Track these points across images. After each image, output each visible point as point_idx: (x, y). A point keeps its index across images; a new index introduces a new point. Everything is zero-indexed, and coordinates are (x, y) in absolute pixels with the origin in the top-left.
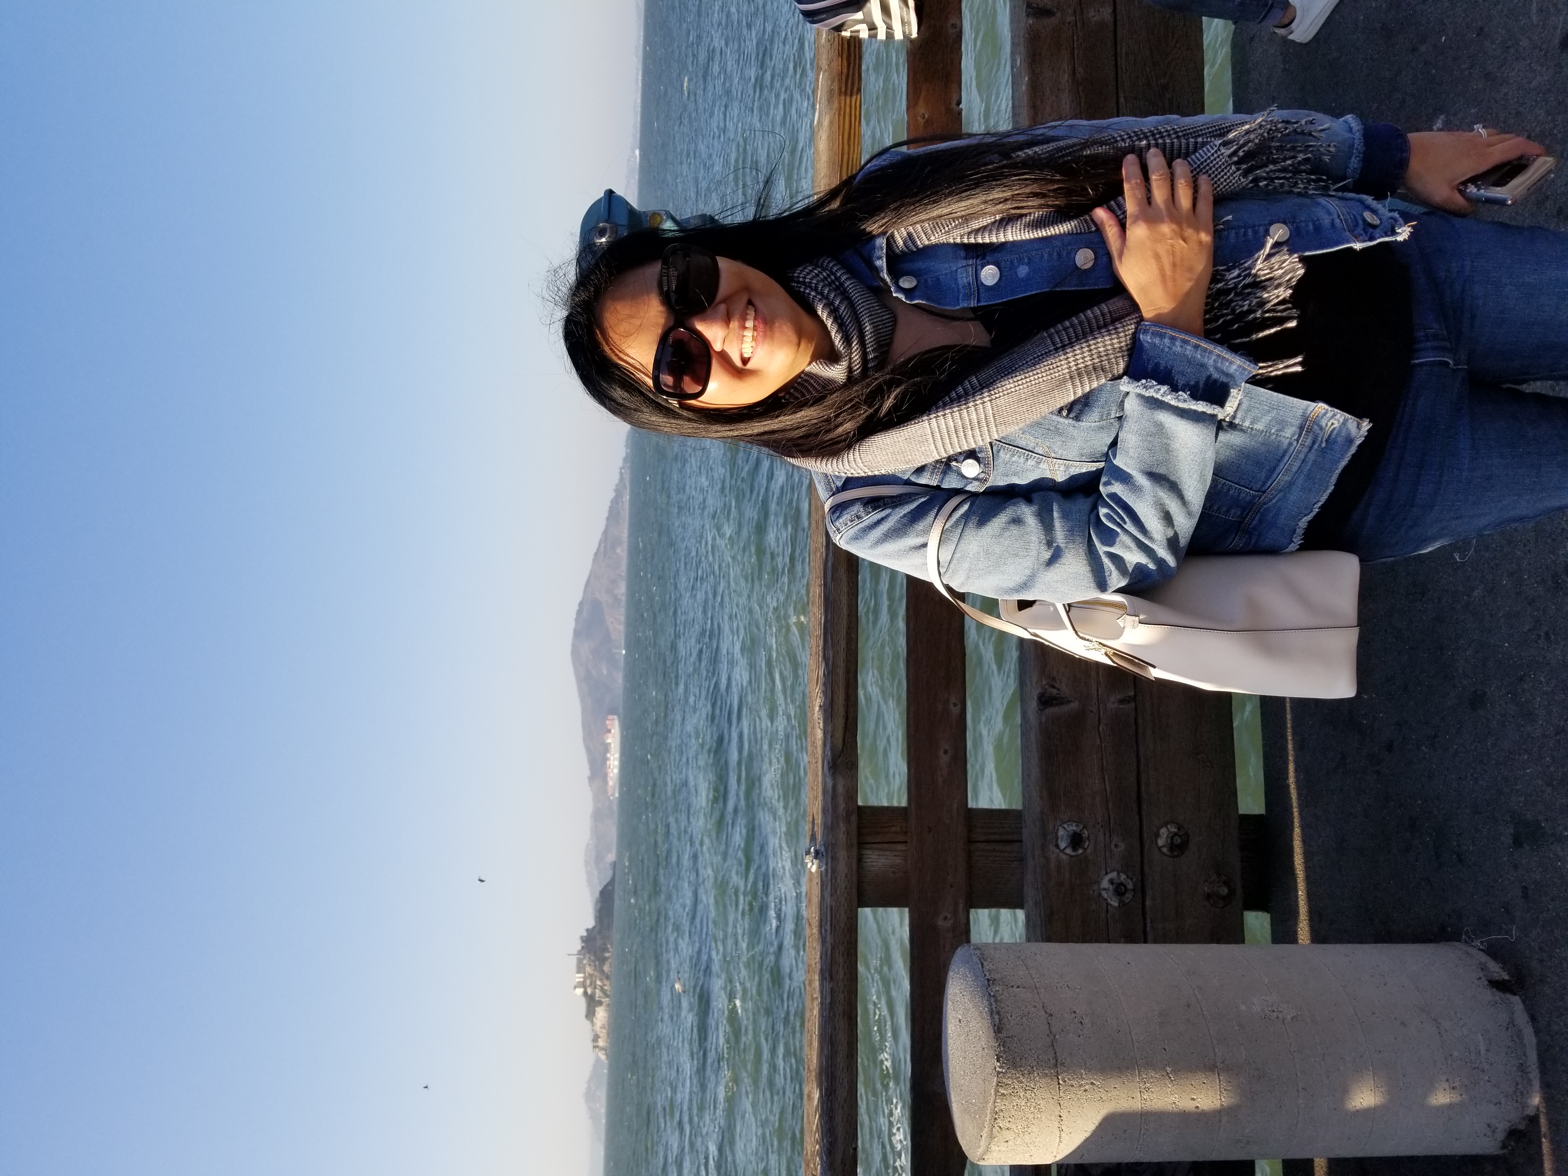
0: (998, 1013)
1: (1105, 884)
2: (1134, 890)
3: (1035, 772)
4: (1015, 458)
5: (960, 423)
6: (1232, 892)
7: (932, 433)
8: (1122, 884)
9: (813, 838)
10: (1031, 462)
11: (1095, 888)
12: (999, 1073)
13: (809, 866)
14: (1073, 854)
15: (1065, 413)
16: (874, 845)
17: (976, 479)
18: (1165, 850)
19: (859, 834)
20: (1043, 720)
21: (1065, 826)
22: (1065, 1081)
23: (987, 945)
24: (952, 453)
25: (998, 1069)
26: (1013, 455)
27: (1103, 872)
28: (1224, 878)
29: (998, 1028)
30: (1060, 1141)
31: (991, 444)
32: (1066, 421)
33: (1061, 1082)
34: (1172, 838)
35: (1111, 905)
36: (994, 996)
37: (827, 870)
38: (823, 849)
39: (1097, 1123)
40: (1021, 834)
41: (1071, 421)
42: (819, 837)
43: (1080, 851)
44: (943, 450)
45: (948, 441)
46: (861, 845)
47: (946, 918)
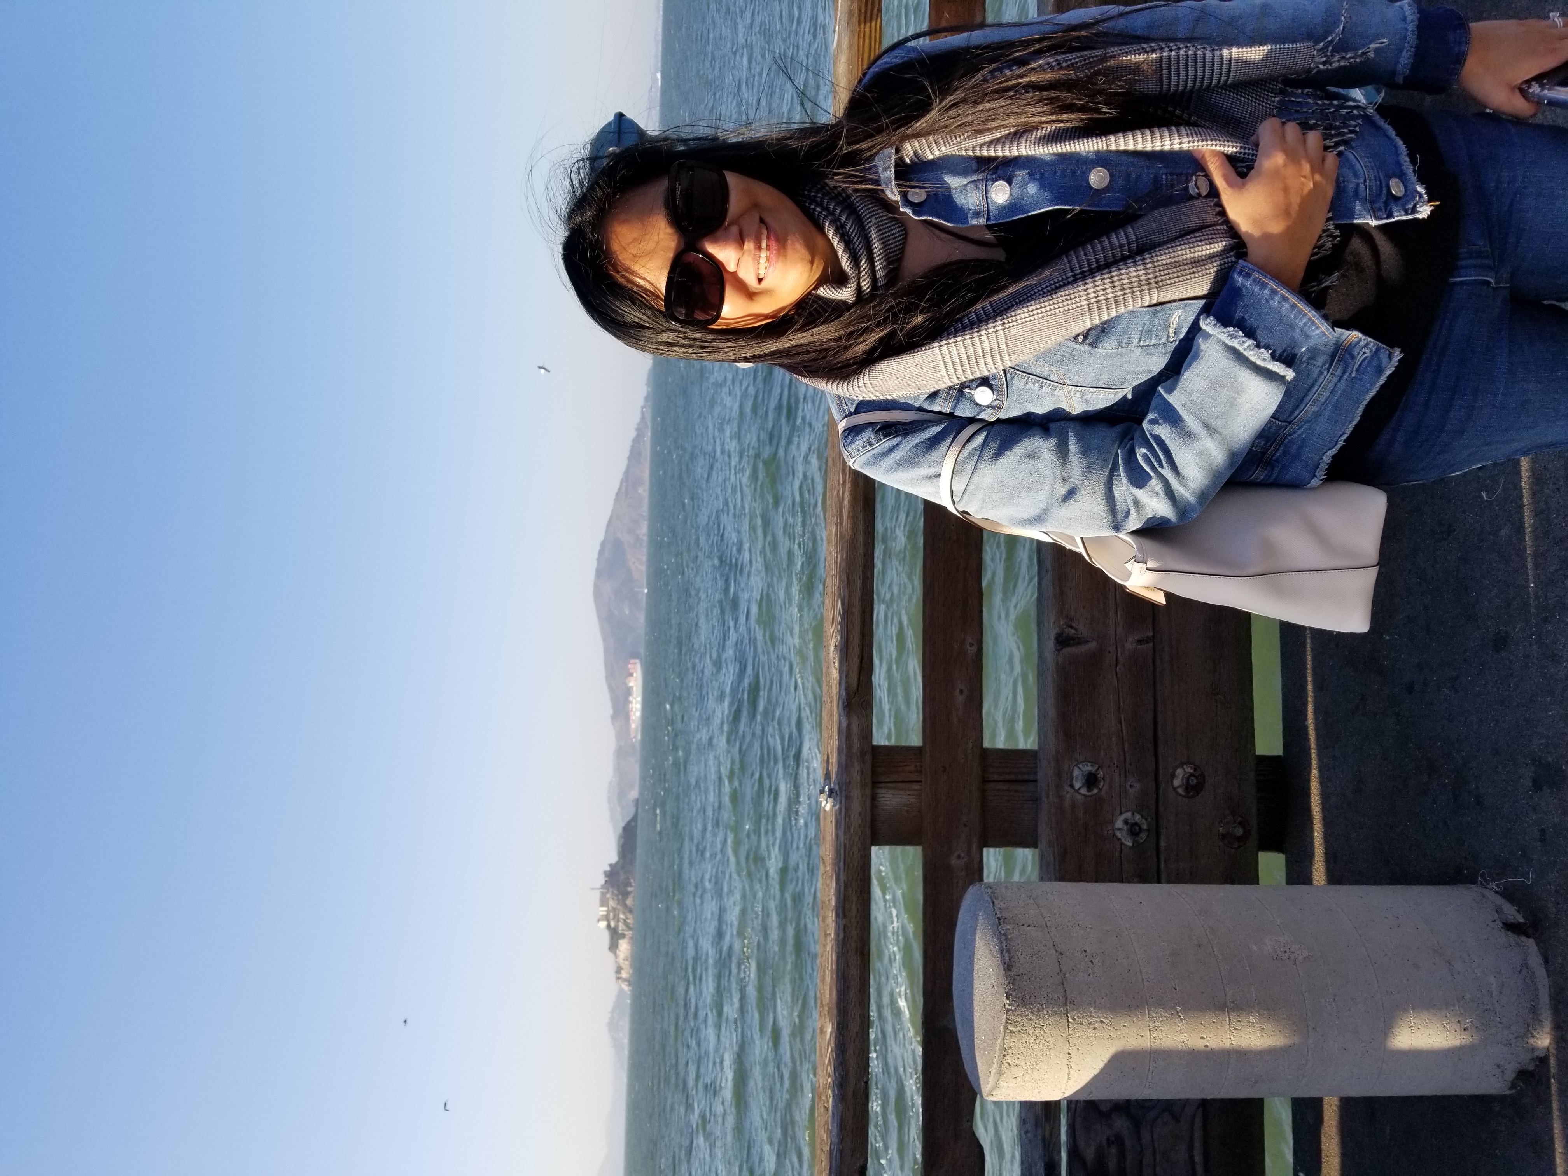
0: (1008, 951)
1: (1119, 824)
2: (1148, 830)
3: (1051, 712)
4: (1029, 386)
5: (972, 350)
6: (1247, 833)
7: (943, 359)
8: (1136, 824)
9: (827, 776)
10: (1045, 389)
11: (1109, 828)
12: (1008, 1010)
13: (823, 805)
14: (1089, 794)
15: (1080, 339)
16: (890, 785)
17: (990, 407)
18: (1180, 791)
19: (874, 773)
20: (1060, 660)
21: (1080, 766)
22: (1074, 1019)
23: (998, 883)
24: (964, 380)
25: (1007, 1006)
26: (1027, 383)
27: (1118, 811)
28: (1240, 819)
29: (1008, 966)
30: (1069, 1079)
31: (1004, 371)
32: (1082, 348)
33: (1070, 1020)
34: (1188, 778)
35: (1125, 845)
36: (1005, 935)
37: (840, 809)
38: (837, 788)
39: (1106, 1061)
40: (1036, 773)
41: (1087, 348)
42: (833, 776)
43: (1095, 791)
44: (954, 376)
45: (960, 368)
46: (875, 784)
47: (959, 857)
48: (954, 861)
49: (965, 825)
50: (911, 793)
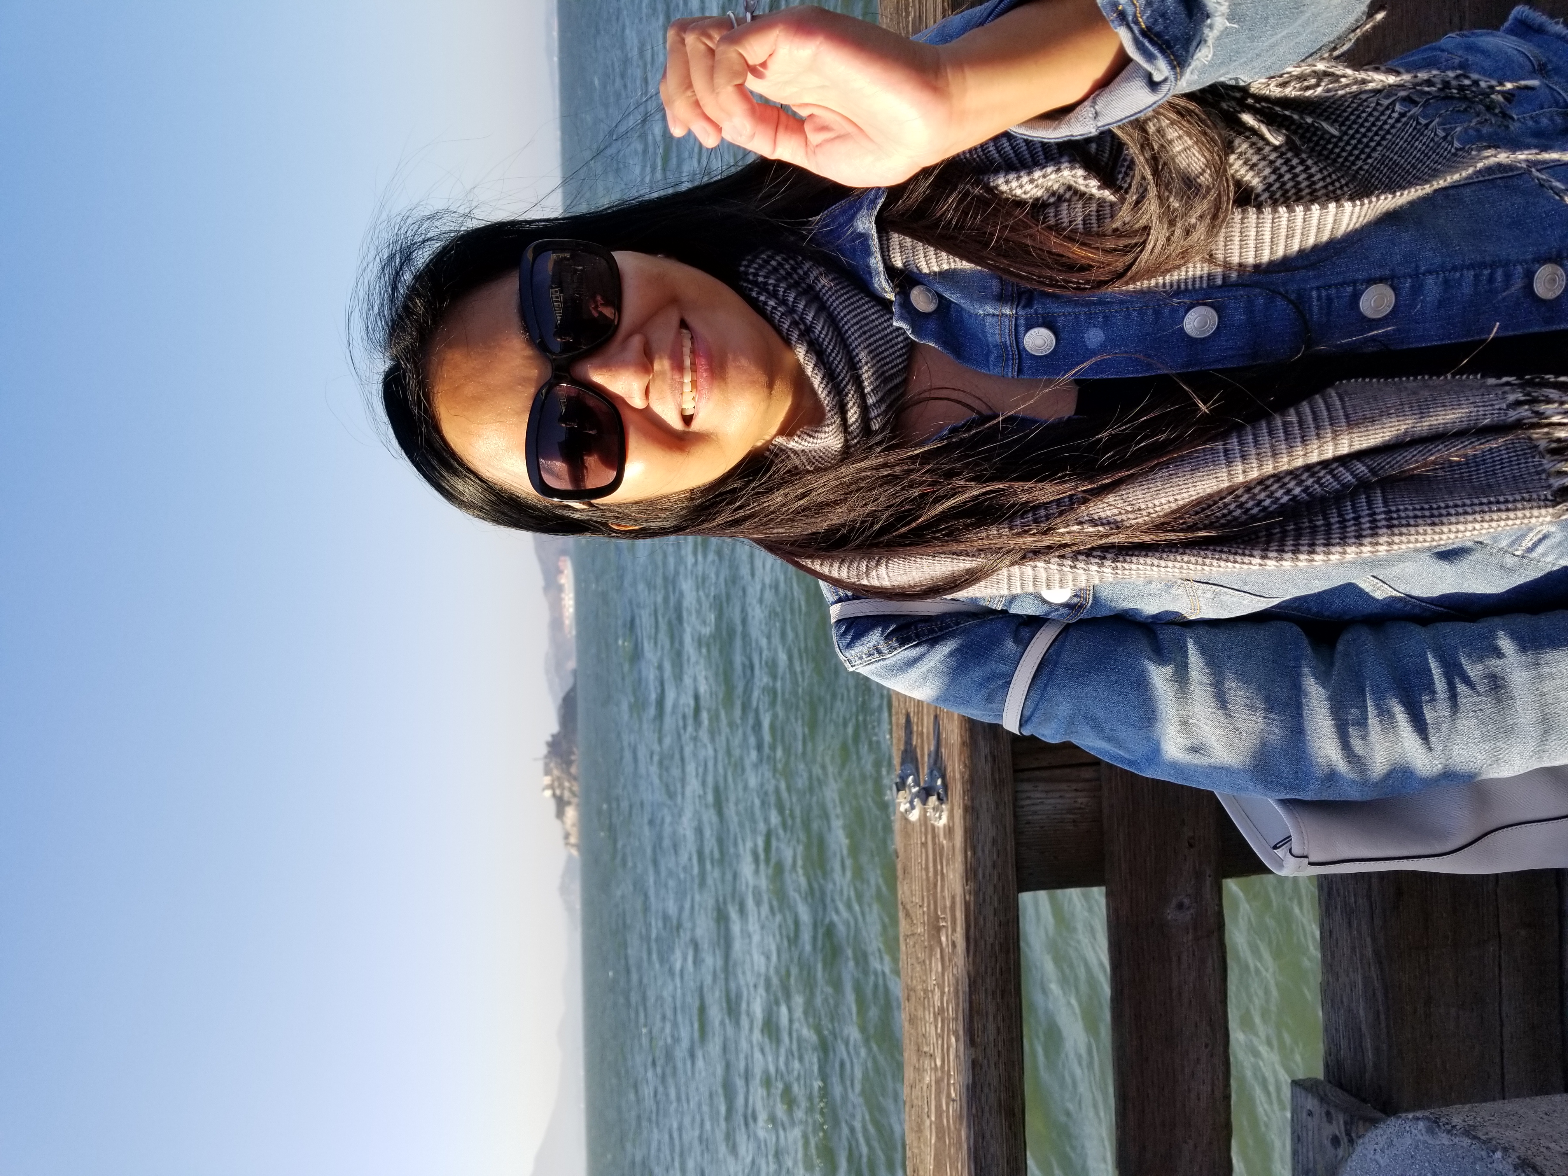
47: (1180, 906)
48: (1171, 914)
49: (1191, 846)
50: (1080, 786)
